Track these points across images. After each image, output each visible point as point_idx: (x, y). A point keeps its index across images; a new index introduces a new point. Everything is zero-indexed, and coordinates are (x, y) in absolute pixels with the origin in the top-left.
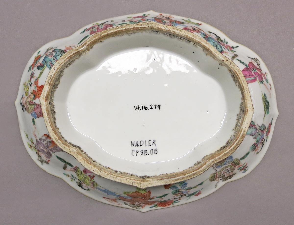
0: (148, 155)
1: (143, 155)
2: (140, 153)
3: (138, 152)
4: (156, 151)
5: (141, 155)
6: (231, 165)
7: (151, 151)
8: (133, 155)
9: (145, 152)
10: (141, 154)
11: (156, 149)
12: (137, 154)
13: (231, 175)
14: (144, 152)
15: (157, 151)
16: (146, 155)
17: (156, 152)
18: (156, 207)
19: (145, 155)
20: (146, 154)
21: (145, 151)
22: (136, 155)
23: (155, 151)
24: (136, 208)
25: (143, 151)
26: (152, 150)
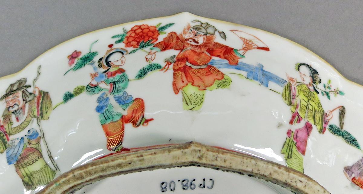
0: (179, 181)
1: (190, 179)
2: (197, 183)
3: (201, 185)
4: (163, 189)
5: (194, 180)
6: (10, 135)
7: (174, 188)
8: (211, 180)
9: (186, 185)
10: (194, 182)
11: (163, 191)
12: (202, 182)
13: (11, 96)
14: (189, 185)
15: (162, 187)
16: (184, 181)
17: (164, 186)
18: (160, 24)
19: (187, 180)
20: (185, 183)
21: (185, 187)
22: (204, 180)
23: (165, 188)
24: (202, 23)
25: (191, 188)
26: (171, 190)
